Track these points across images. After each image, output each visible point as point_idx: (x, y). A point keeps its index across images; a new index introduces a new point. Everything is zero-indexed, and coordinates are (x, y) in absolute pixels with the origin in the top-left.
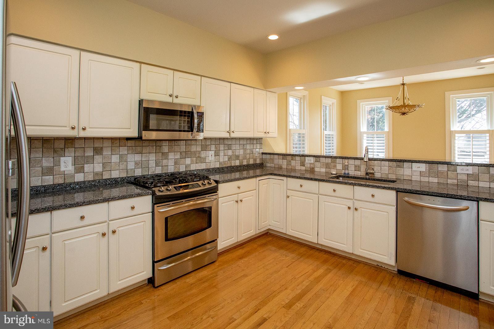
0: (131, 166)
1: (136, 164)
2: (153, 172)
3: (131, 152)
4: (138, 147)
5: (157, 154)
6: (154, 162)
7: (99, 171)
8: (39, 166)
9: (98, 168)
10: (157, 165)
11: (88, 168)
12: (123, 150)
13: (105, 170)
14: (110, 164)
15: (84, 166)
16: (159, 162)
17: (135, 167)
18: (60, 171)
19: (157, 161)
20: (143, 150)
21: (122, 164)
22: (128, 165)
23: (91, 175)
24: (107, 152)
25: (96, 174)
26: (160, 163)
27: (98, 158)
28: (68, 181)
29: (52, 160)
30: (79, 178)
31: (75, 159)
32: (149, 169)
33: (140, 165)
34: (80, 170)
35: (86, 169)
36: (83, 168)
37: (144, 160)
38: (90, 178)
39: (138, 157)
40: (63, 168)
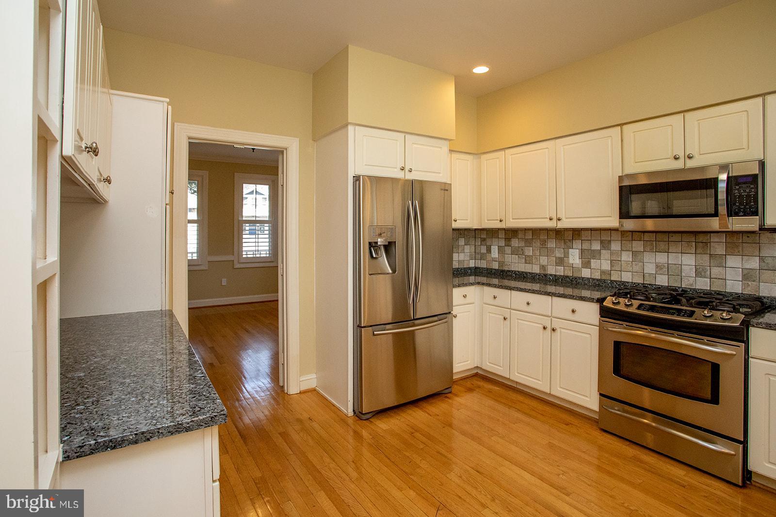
0: (650, 269)
1: (658, 267)
2: (692, 285)
3: (649, 249)
4: (662, 243)
5: (697, 255)
6: (691, 269)
7: (607, 269)
8: (553, 255)
9: (606, 266)
10: (699, 273)
11: (594, 263)
12: (638, 246)
13: (613, 269)
14: (620, 262)
15: (590, 261)
16: (703, 270)
17: (656, 271)
18: (569, 263)
19: (698, 267)
20: (670, 247)
21: (636, 265)
22: (645, 267)
23: (598, 272)
24: (615, 246)
25: (603, 272)
26: (705, 272)
27: (605, 254)
28: (576, 275)
29: (563, 251)
30: (586, 273)
31: (582, 251)
32: (683, 279)
33: (665, 270)
34: (586, 264)
35: (593, 265)
36: (589, 262)
37: (673, 263)
38: (597, 276)
39: (662, 258)
40: (571, 261)
